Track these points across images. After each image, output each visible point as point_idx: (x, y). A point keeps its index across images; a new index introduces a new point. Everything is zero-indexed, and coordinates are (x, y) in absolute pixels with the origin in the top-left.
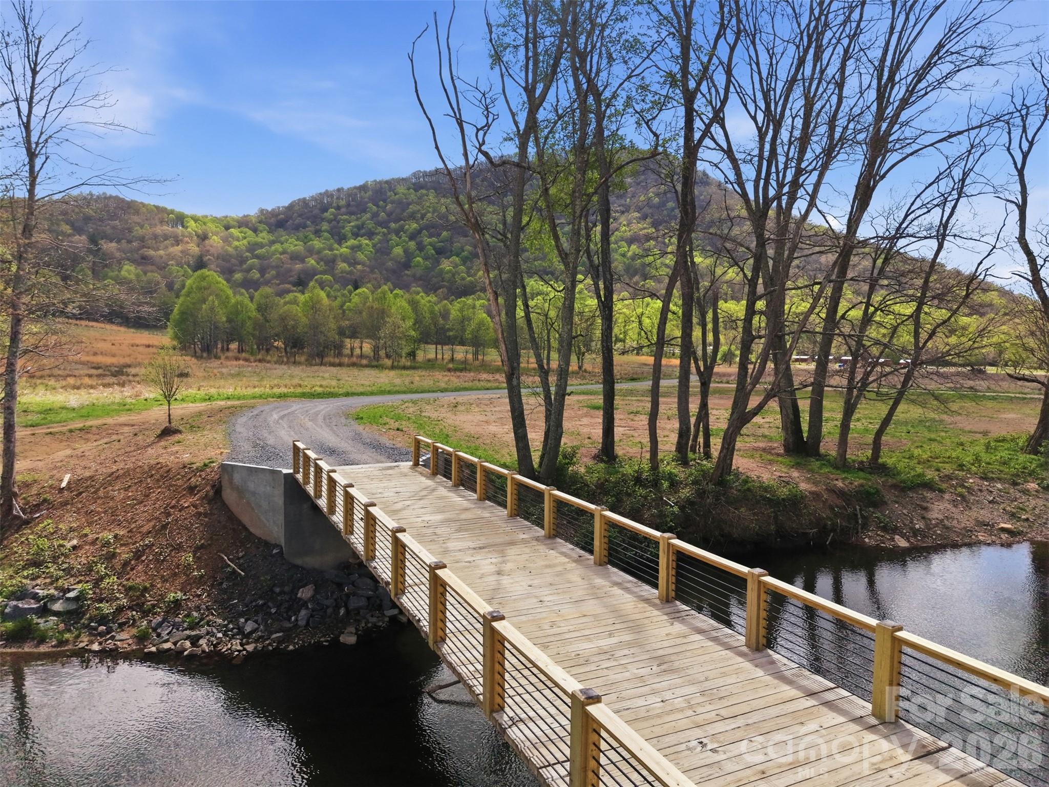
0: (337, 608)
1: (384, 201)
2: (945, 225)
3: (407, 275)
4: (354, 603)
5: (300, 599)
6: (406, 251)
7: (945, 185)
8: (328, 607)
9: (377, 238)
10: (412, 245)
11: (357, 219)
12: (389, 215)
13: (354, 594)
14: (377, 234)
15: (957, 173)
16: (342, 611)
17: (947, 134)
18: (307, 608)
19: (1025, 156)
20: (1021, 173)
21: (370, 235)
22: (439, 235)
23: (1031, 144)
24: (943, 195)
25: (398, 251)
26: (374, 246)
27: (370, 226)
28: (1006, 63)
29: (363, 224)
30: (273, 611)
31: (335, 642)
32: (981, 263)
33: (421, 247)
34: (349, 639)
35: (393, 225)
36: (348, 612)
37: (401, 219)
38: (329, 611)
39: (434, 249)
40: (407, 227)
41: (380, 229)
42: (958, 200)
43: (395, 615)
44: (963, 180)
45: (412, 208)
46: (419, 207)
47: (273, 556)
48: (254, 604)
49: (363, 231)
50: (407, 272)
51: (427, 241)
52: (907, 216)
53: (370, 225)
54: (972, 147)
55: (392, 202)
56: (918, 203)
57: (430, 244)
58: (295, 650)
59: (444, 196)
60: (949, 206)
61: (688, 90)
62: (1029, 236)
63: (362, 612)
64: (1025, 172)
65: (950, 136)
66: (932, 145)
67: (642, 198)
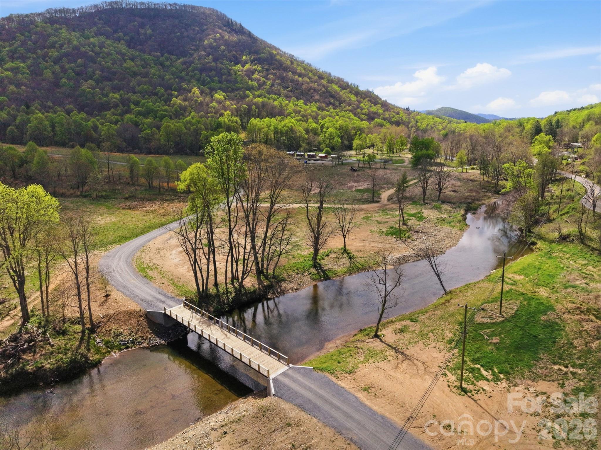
1: (29, 32)
3: (58, 92)
6: (53, 73)
9: (29, 62)
10: (57, 67)
11: (10, 46)
12: (35, 43)
14: (29, 58)
21: (23, 59)
22: (75, 61)
25: (48, 73)
26: (29, 67)
27: (22, 52)
29: (16, 49)
33: (64, 70)
35: (39, 52)
37: (45, 48)
39: (74, 72)
40: (50, 54)
41: (29, 55)
45: (53, 39)
46: (57, 39)
49: (16, 56)
50: (58, 90)
51: (67, 66)
53: (22, 50)
55: (36, 33)
57: (71, 68)
59: (74, 31)
67: (206, 42)
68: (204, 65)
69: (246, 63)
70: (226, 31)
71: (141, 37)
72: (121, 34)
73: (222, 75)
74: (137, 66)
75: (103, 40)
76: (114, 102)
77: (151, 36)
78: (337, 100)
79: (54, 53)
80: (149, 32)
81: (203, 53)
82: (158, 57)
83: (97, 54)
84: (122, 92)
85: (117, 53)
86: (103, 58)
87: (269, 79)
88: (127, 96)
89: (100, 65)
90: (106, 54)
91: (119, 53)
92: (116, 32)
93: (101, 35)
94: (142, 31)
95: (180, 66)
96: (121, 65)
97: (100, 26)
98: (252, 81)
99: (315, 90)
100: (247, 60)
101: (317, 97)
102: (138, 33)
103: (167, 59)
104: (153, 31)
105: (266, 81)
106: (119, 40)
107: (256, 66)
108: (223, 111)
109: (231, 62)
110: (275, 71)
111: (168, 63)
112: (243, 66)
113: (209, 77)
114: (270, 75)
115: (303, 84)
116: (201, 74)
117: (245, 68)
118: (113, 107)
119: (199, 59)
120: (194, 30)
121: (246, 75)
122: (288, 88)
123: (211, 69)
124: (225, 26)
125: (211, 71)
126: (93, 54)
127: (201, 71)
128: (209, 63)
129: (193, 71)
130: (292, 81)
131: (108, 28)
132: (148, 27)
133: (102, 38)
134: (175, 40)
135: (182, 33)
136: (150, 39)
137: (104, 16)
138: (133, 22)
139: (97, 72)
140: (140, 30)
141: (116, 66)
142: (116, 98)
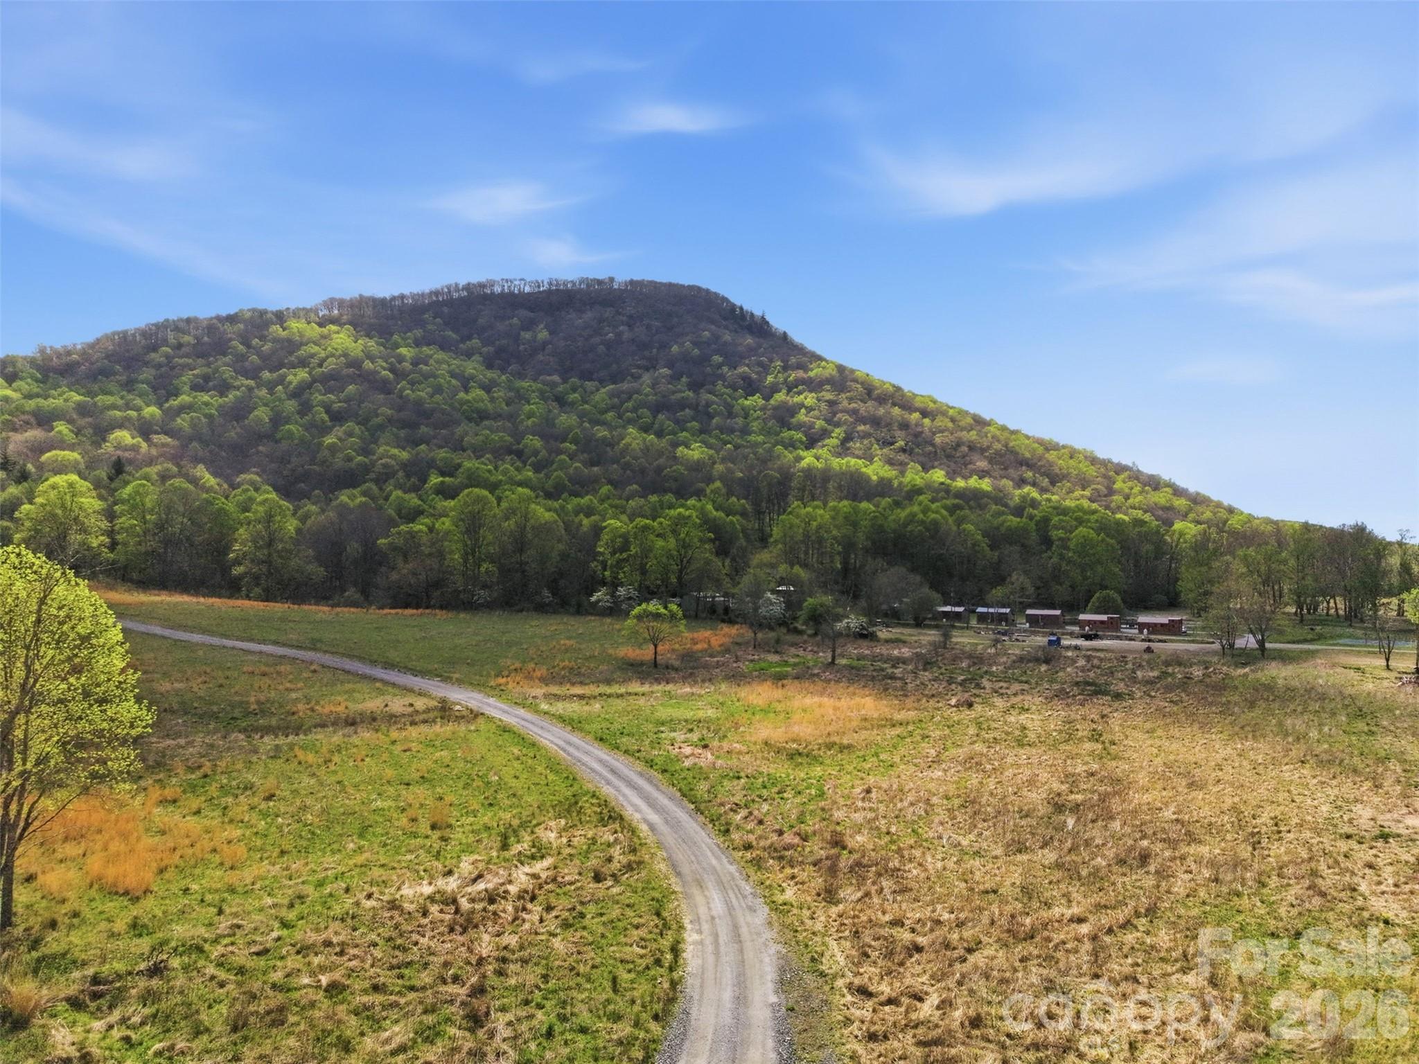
6: (276, 415)
11: (207, 365)
21: (224, 389)
29: (215, 372)
33: (304, 409)
35: (267, 374)
37: (283, 366)
39: (327, 412)
40: (290, 377)
41: (242, 381)
45: (309, 349)
46: (318, 350)
49: (211, 383)
51: (318, 399)
53: (227, 373)
55: (275, 341)
57: (323, 404)
59: (366, 335)
67: (675, 348)
68: (664, 396)
69: (774, 389)
70: (726, 327)
71: (521, 348)
72: (475, 342)
73: (711, 417)
74: (494, 400)
75: (431, 352)
77: (544, 344)
78: (1043, 474)
79: (299, 376)
80: (543, 335)
81: (665, 371)
82: (553, 385)
83: (401, 376)
84: (421, 447)
85: (454, 375)
86: (412, 383)
87: (838, 425)
89: (400, 397)
90: (422, 375)
91: (459, 376)
92: (466, 338)
93: (428, 344)
94: (527, 335)
95: (603, 400)
96: (453, 397)
97: (433, 327)
98: (789, 429)
99: (972, 448)
100: (777, 383)
101: (982, 464)
102: (517, 339)
103: (574, 390)
104: (551, 334)
105: (830, 428)
106: (469, 355)
107: (802, 397)
108: (702, 485)
109: (735, 390)
110: (853, 405)
111: (575, 396)
112: (767, 398)
113: (677, 422)
114: (839, 415)
115: (934, 434)
116: (655, 417)
117: (772, 402)
119: (653, 386)
120: (648, 327)
121: (774, 417)
122: (892, 444)
123: (682, 405)
124: (725, 319)
125: (683, 408)
126: (391, 375)
127: (657, 409)
128: (679, 392)
129: (635, 410)
130: (905, 426)
131: (449, 332)
132: (542, 326)
133: (428, 350)
134: (601, 348)
135: (619, 335)
136: (544, 349)
137: (446, 310)
138: (509, 318)
139: (383, 410)
140: (522, 333)
141: (438, 398)
142: (393, 457)
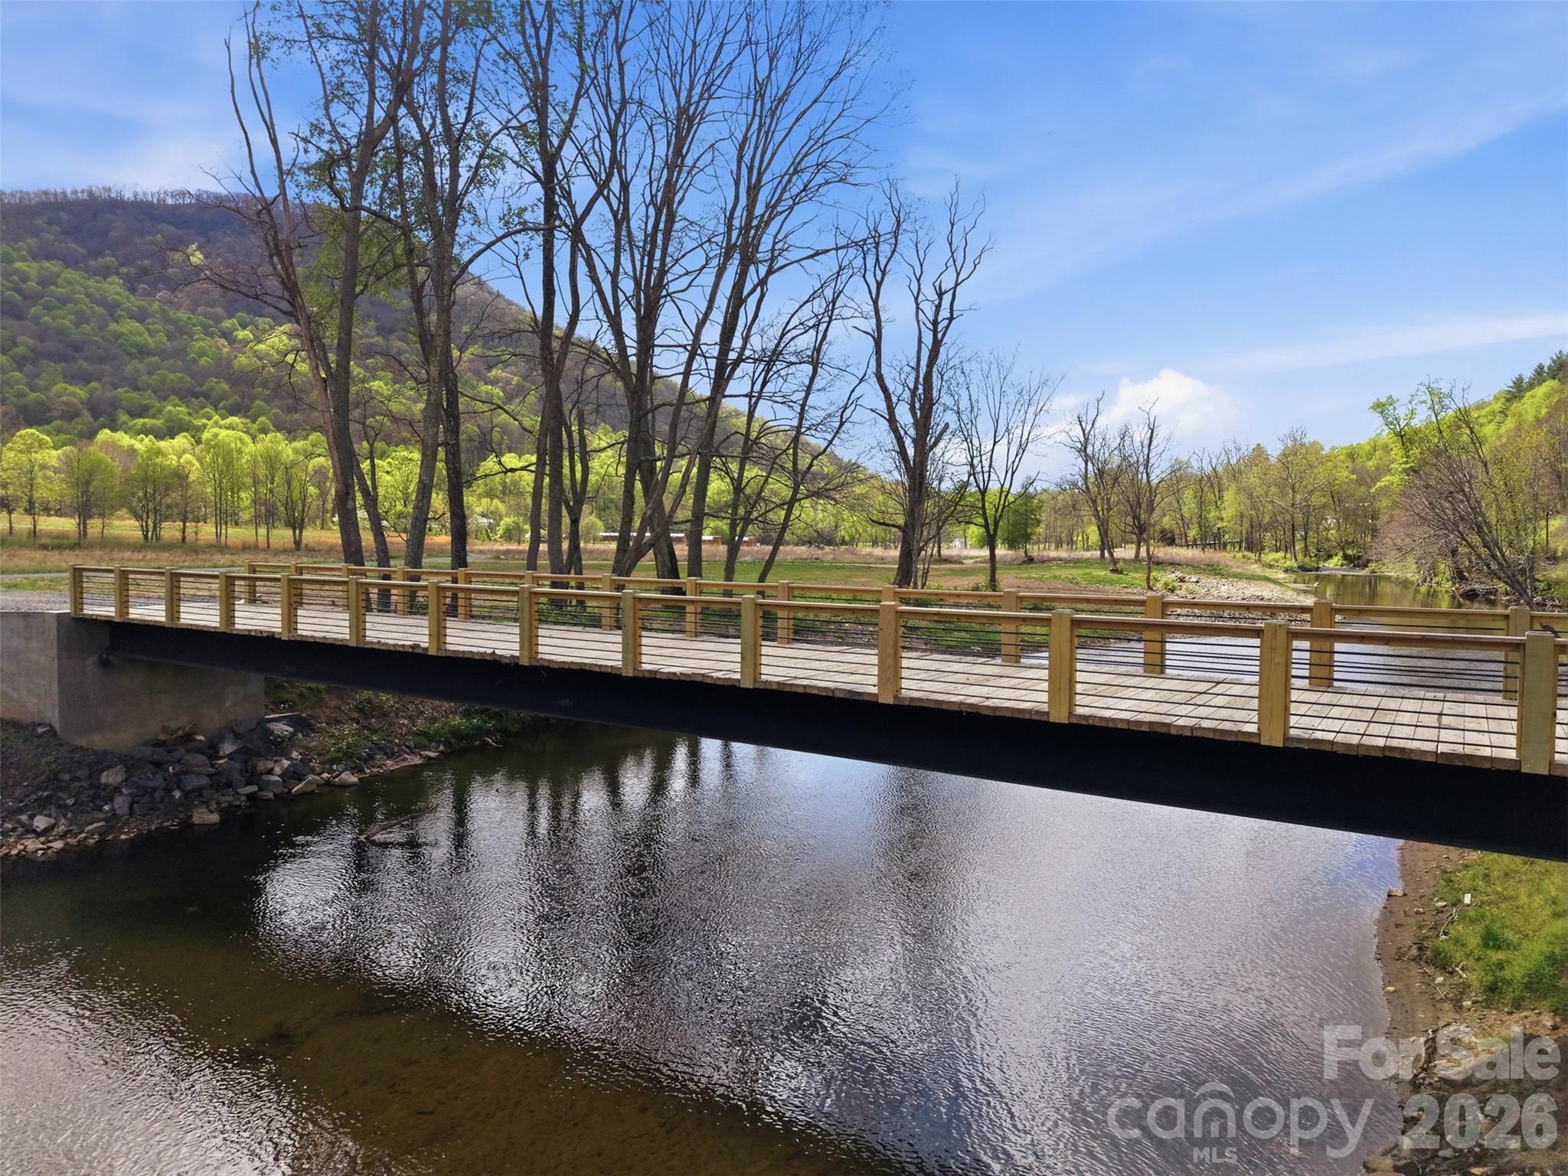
0: (168, 790)
2: (818, 350)
4: (192, 782)
5: (106, 786)
7: (819, 306)
8: (155, 789)
13: (186, 773)
15: (829, 293)
16: (177, 794)
17: (813, 252)
18: (122, 794)
19: (879, 285)
20: (875, 302)
23: (884, 273)
24: (816, 316)
28: (866, 185)
30: (70, 802)
31: (187, 825)
32: (853, 391)
34: (206, 817)
36: (186, 795)
38: (158, 795)
42: (829, 323)
43: (255, 793)
44: (834, 302)
47: (40, 736)
48: (34, 797)
52: (783, 335)
54: (841, 269)
56: (794, 322)
58: (130, 840)
60: (823, 327)
61: (546, 152)
62: (884, 370)
63: (206, 793)
64: (880, 303)
65: (817, 254)
66: (797, 261)
71: (170, 270)
72: (109, 259)
74: (151, 333)
75: (57, 269)
76: (67, 404)
77: (199, 269)
80: (197, 258)
82: (217, 319)
83: (31, 298)
84: (94, 384)
85: (94, 300)
86: (49, 307)
88: (108, 394)
89: (38, 324)
90: (59, 300)
91: (102, 302)
92: (97, 254)
93: (48, 258)
94: (174, 256)
96: (102, 327)
97: (50, 237)
102: (164, 262)
103: (243, 326)
104: (206, 257)
106: (105, 273)
118: (61, 418)
126: (18, 297)
128: (368, 336)
131: (72, 245)
132: (194, 247)
133: (52, 266)
137: (63, 215)
138: (150, 233)
139: (24, 339)
140: (170, 254)
141: (85, 328)
142: (73, 394)
